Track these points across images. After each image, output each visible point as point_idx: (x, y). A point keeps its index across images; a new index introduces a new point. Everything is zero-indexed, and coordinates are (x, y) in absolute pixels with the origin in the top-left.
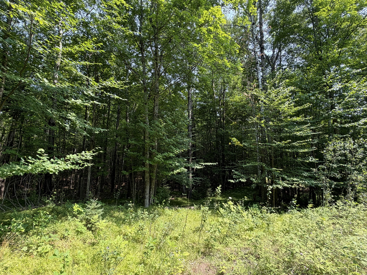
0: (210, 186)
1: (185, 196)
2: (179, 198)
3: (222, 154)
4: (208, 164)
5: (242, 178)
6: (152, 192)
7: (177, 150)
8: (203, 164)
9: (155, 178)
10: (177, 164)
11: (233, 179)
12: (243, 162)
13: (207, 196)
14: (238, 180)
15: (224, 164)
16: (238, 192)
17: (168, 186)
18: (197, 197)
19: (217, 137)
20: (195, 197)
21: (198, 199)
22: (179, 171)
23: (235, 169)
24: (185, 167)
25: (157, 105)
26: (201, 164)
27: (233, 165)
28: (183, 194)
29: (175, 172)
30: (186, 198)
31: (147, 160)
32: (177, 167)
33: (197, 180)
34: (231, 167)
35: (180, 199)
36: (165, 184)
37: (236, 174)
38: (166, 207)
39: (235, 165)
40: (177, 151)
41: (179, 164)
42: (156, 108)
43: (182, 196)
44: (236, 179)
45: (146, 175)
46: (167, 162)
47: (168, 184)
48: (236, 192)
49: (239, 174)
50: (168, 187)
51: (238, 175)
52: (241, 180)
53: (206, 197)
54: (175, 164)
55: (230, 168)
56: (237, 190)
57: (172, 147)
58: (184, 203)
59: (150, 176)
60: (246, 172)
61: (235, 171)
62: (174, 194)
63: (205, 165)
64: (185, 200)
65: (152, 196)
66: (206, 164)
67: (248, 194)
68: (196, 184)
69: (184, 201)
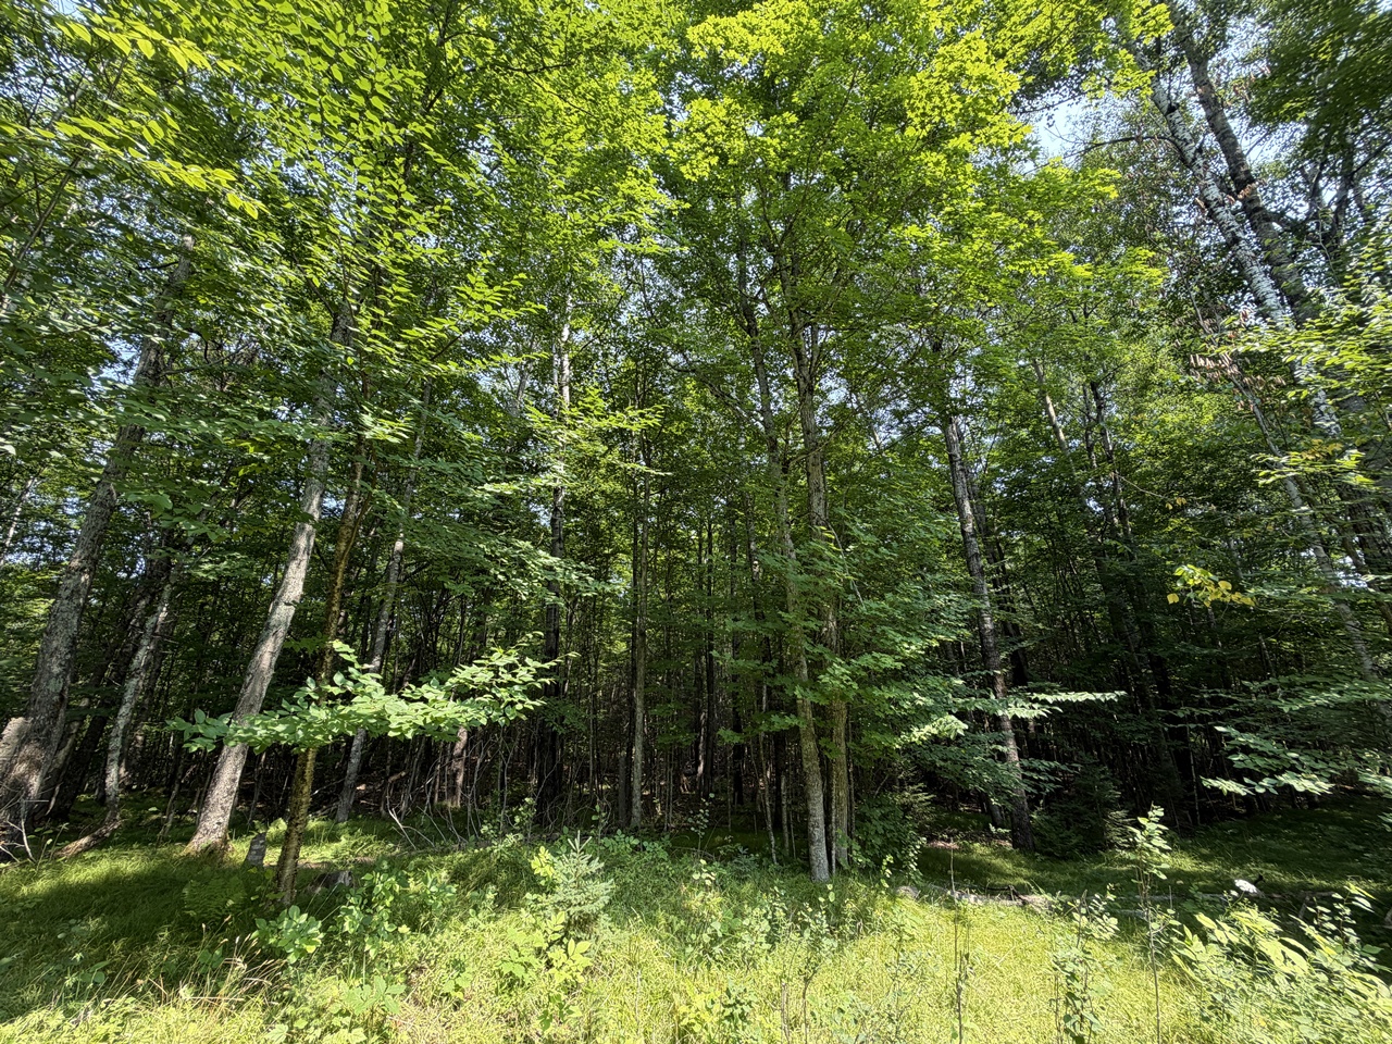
0: (1120, 800)
1: (1003, 837)
2: (977, 845)
3: (1149, 655)
4: (1073, 697)
5: (1293, 769)
6: (841, 815)
7: (910, 644)
8: (1050, 699)
9: (843, 759)
10: (921, 701)
11: (1237, 776)
12: (1274, 688)
13: (1112, 846)
14: (1265, 782)
15: (1173, 699)
16: (1288, 837)
17: (924, 790)
18: (1060, 846)
19: (1106, 589)
20: (1051, 844)
21: (1065, 858)
22: (935, 732)
23: (1238, 721)
24: (961, 716)
25: (818, 490)
26: (1036, 701)
27: (1216, 702)
28: (993, 829)
29: (920, 734)
30: (1008, 845)
31: (798, 687)
32: (924, 715)
33: (1039, 772)
34: (1208, 712)
35: (979, 849)
36: (912, 784)
37: (1246, 749)
38: (902, 890)
39: (1232, 702)
40: (913, 648)
41: (930, 702)
42: (815, 500)
43: (991, 837)
44: (1257, 777)
45: (807, 747)
46: (876, 692)
47: (921, 785)
48: (1274, 835)
49: (1271, 746)
50: (922, 797)
51: (1262, 754)
52: (1293, 783)
53: (1104, 850)
54: (913, 700)
55: (1202, 719)
56: (1276, 823)
57: (891, 633)
58: (1000, 873)
59: (821, 750)
60: (1312, 737)
61: (1234, 732)
62: (957, 825)
63: (1057, 703)
64: (1005, 855)
65: (840, 832)
66: (1062, 697)
67: (1361, 853)
68: (1039, 789)
69: (998, 862)
